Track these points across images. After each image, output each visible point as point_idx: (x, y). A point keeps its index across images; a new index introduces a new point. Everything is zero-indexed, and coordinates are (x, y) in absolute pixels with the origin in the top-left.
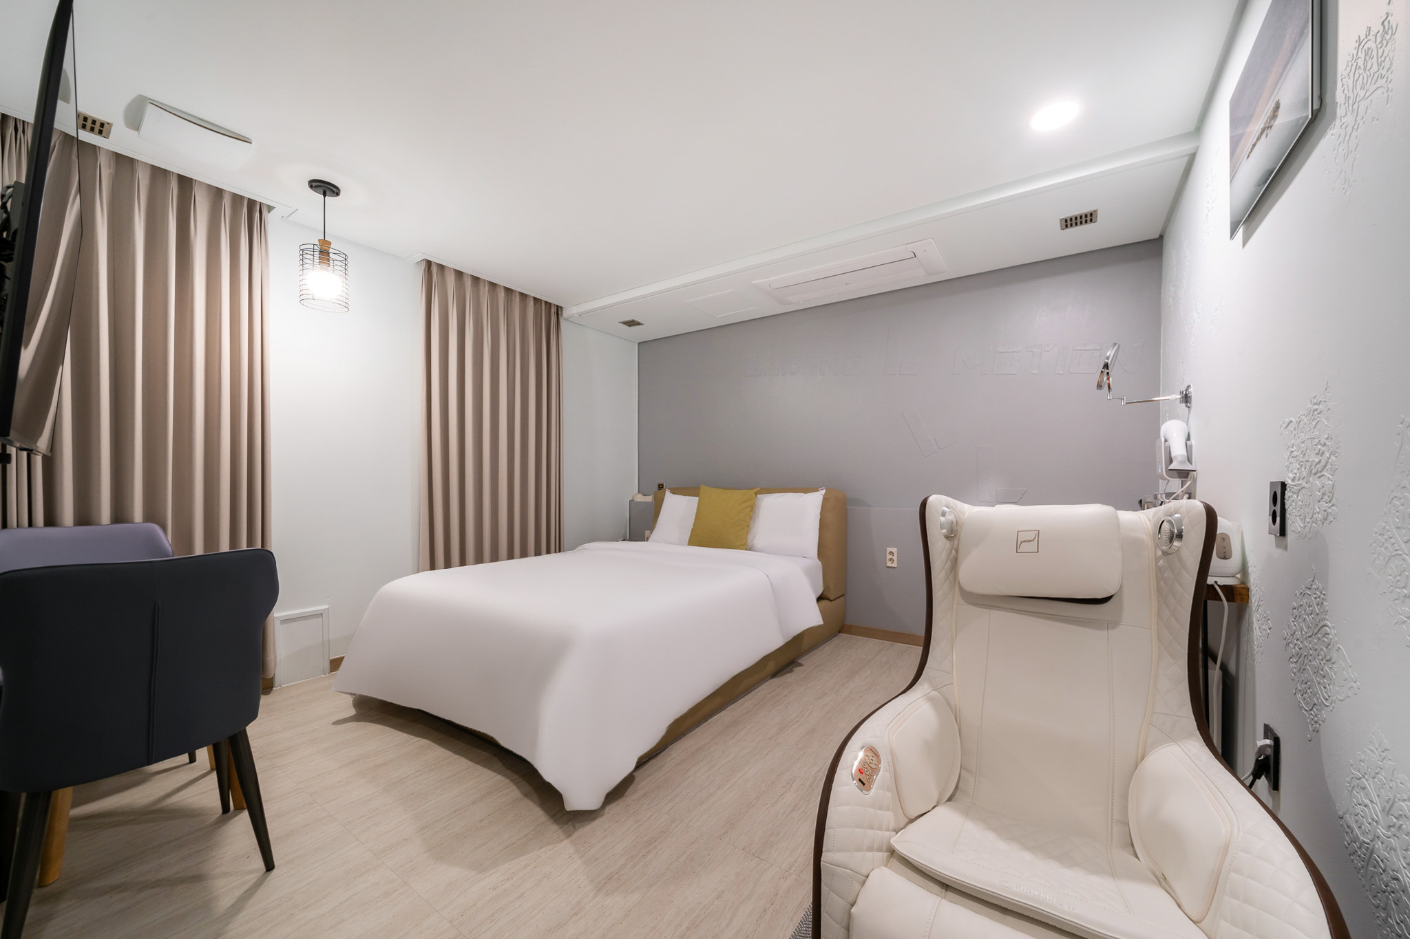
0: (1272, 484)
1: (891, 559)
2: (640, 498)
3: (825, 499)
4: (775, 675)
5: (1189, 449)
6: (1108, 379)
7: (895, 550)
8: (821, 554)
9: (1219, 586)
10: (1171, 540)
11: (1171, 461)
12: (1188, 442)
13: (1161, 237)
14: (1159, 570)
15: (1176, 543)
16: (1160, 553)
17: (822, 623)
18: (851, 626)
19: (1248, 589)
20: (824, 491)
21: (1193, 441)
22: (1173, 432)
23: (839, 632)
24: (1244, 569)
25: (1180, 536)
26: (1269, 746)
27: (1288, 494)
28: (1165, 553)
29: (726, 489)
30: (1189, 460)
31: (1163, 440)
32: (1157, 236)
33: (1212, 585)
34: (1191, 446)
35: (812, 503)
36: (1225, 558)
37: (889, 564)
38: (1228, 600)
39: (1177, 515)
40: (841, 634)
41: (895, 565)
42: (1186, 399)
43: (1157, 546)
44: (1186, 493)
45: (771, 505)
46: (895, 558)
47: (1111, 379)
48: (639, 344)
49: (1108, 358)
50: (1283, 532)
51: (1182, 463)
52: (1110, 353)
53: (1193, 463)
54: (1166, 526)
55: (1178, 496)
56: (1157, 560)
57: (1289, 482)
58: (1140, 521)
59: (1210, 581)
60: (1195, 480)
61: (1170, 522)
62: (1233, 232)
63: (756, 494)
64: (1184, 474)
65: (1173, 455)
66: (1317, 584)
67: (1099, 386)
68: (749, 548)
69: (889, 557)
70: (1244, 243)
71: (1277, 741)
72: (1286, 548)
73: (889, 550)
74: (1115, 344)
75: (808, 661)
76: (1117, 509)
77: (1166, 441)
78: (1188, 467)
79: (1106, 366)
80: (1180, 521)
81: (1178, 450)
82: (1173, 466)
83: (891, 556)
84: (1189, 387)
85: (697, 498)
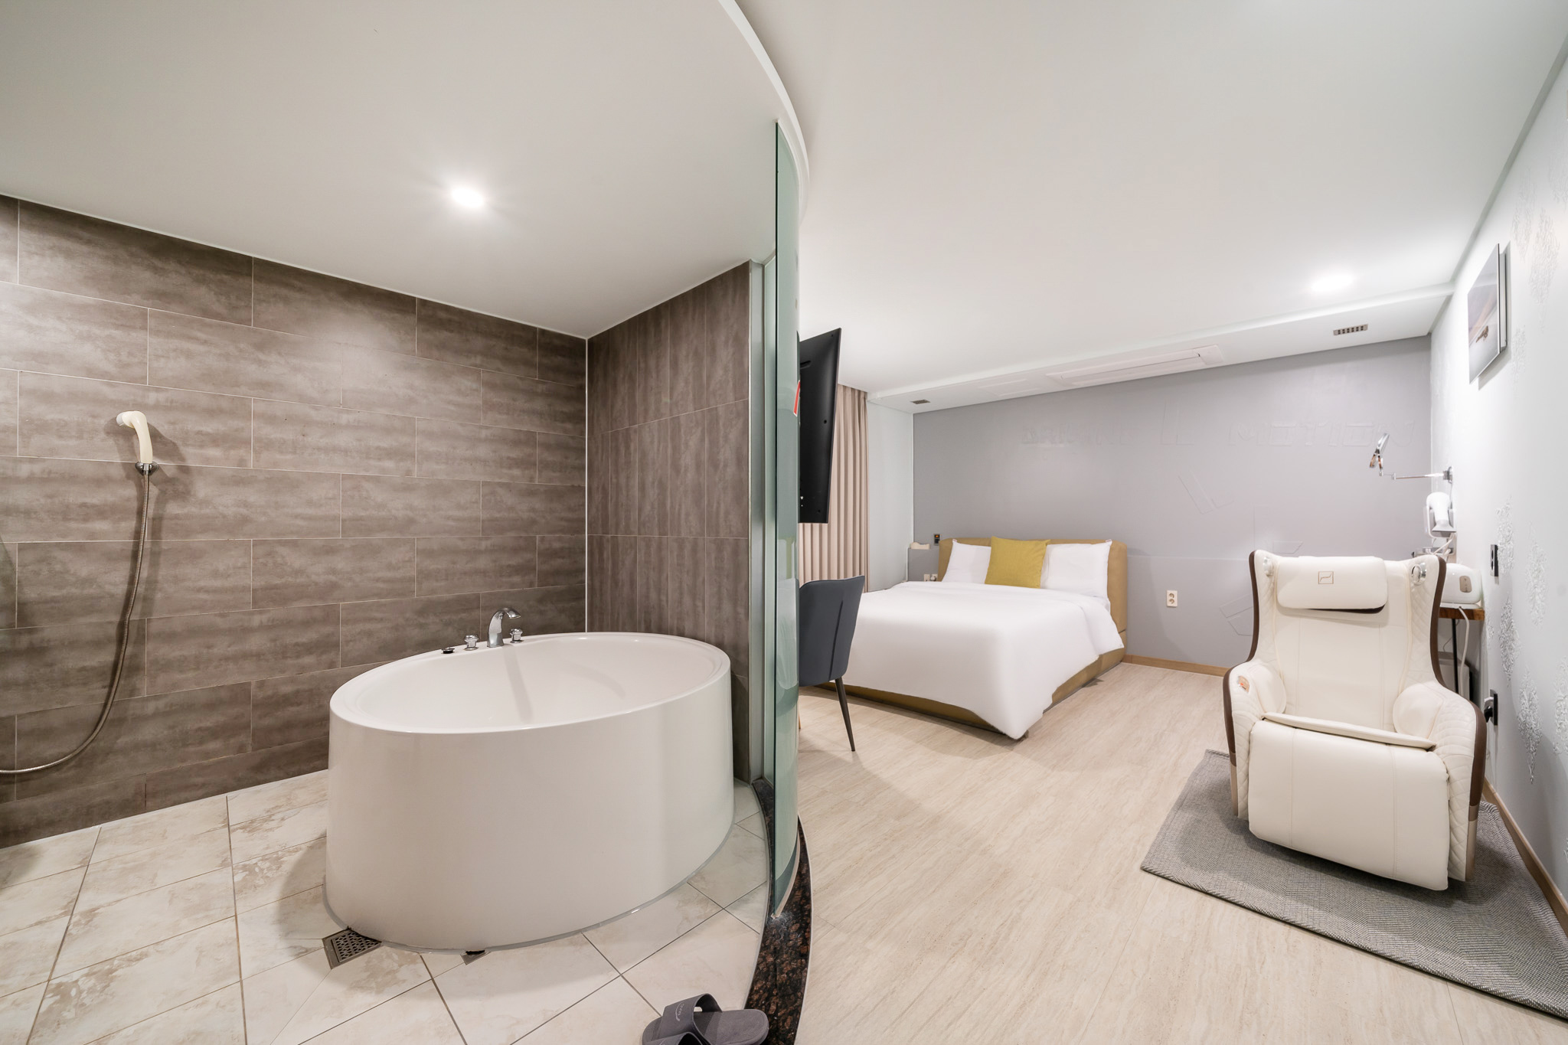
0: (1492, 546)
1: (1171, 600)
2: (917, 546)
3: (1111, 549)
4: (1084, 686)
5: (1450, 515)
6: (1379, 461)
7: (1175, 593)
8: (1109, 596)
9: (1463, 610)
10: (1419, 577)
11: (1435, 524)
12: (1450, 510)
13: (1430, 334)
14: (1412, 595)
15: (1422, 579)
16: (1412, 585)
17: (1123, 647)
18: (1132, 656)
19: (1484, 612)
20: (1110, 543)
21: (1454, 510)
22: (1438, 503)
23: (1121, 661)
24: (1481, 598)
25: (1424, 575)
26: (1491, 700)
27: (1498, 552)
28: (1416, 585)
29: (1017, 540)
30: (1451, 524)
31: (1428, 508)
32: (1425, 333)
33: (1458, 609)
34: (1452, 513)
35: (1100, 552)
36: (1466, 591)
37: (1170, 604)
38: (1469, 618)
39: (1424, 564)
40: (1122, 663)
41: (1175, 604)
42: (1448, 476)
43: (1411, 581)
44: (1448, 548)
45: (1060, 554)
46: (1175, 599)
47: (1382, 460)
48: (914, 415)
49: (1379, 445)
50: (1496, 574)
51: (1444, 526)
52: (1381, 441)
53: (1454, 526)
54: (1416, 570)
55: (1442, 550)
56: (1411, 588)
57: (1499, 545)
58: (1401, 567)
59: (1442, 605)
60: (1455, 539)
61: (1418, 567)
62: (1471, 380)
63: (1047, 544)
64: (1446, 534)
65: (1437, 520)
66: (1509, 601)
67: (1372, 466)
68: (1044, 588)
69: (1169, 598)
70: (1480, 388)
71: (1496, 696)
72: (1498, 583)
73: (1169, 592)
74: (1385, 434)
75: (1107, 678)
76: (1384, 559)
77: (1431, 508)
78: (1449, 529)
79: (1378, 451)
80: (1424, 567)
81: (1441, 517)
82: (1437, 528)
83: (1171, 598)
84: (1450, 468)
85: (990, 548)
